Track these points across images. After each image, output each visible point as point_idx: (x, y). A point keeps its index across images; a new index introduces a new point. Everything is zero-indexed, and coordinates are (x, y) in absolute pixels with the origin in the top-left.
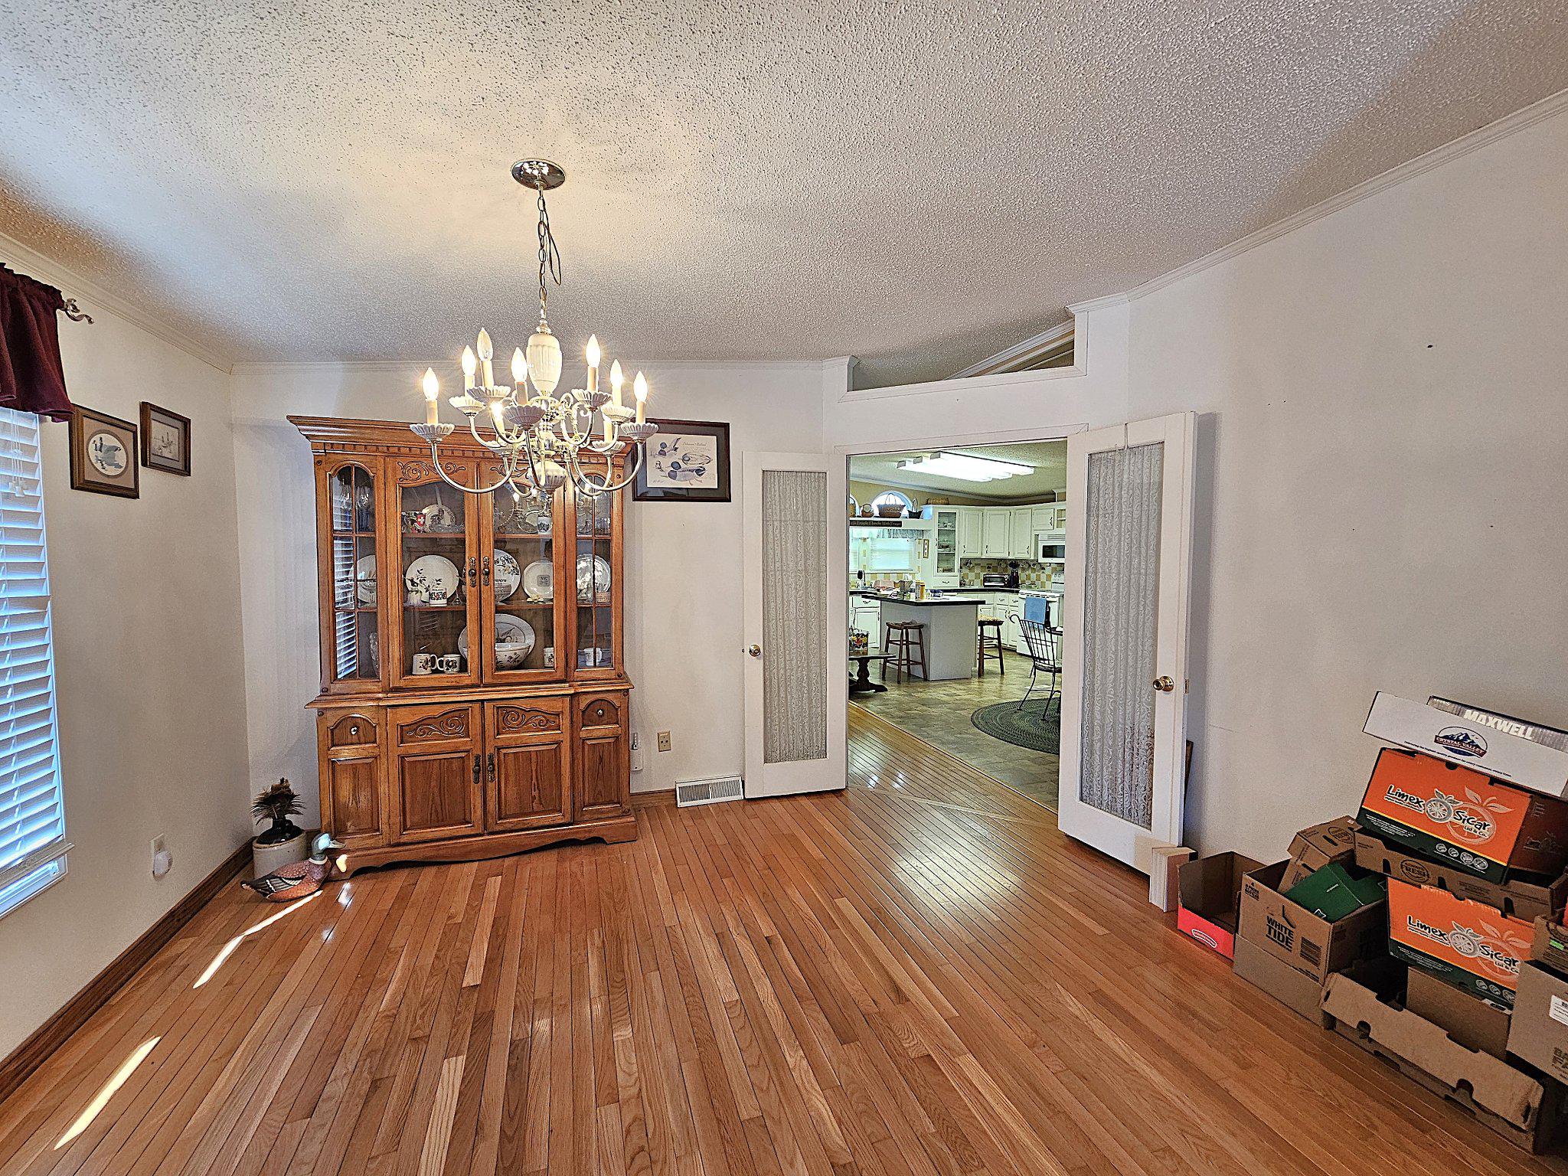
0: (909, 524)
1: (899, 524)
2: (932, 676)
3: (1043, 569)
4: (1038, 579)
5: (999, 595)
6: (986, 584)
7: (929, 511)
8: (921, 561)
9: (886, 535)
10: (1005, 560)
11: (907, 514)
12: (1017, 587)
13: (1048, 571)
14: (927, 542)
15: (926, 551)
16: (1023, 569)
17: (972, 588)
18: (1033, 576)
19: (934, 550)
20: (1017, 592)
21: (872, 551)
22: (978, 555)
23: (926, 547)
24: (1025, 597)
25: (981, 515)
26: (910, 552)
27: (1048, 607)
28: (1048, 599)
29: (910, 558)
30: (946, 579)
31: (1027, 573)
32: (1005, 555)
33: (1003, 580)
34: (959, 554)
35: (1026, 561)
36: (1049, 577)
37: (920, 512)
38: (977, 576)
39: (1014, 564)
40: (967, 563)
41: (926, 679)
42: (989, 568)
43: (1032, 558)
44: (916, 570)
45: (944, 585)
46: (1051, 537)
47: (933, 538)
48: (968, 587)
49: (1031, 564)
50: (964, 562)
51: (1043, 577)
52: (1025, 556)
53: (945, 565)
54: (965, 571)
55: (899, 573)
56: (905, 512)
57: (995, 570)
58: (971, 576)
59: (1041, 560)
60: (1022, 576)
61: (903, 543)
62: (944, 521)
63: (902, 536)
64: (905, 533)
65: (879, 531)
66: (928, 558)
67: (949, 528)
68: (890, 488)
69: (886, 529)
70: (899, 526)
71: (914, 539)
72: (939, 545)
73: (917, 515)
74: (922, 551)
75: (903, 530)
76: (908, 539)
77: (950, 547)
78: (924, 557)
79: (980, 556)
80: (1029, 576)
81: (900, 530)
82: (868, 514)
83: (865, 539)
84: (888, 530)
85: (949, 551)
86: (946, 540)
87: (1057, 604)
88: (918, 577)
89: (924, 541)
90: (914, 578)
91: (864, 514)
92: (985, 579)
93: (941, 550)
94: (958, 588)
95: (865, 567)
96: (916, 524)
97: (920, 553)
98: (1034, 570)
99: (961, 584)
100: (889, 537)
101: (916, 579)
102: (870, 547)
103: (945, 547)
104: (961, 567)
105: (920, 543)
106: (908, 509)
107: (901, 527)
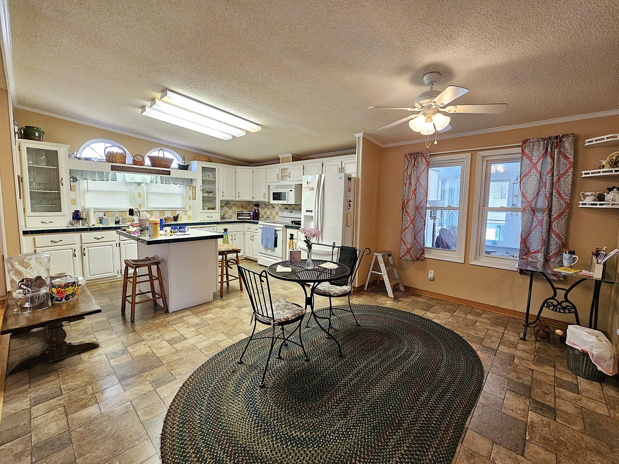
0: (176, 173)
1: (169, 173)
2: (172, 307)
3: (274, 208)
4: (271, 214)
5: (247, 225)
6: (238, 218)
7: (196, 166)
8: (191, 202)
9: (159, 180)
10: (251, 202)
11: (177, 166)
12: (258, 219)
13: (277, 209)
14: (194, 188)
15: (194, 195)
16: (262, 208)
17: (231, 220)
18: (268, 212)
19: (199, 195)
20: (257, 223)
21: (148, 193)
23: (194, 191)
24: (261, 226)
25: (234, 171)
26: (182, 195)
27: (276, 234)
28: (276, 229)
29: (183, 199)
30: (210, 215)
31: (265, 210)
32: (250, 199)
33: (249, 215)
34: (219, 198)
35: (264, 203)
36: (277, 213)
37: (188, 166)
38: (234, 213)
39: (257, 205)
40: (226, 204)
41: (167, 312)
42: (242, 207)
43: (267, 201)
44: (187, 208)
45: (208, 219)
46: (277, 187)
47: (198, 184)
48: (226, 220)
49: (267, 204)
50: (224, 203)
51: (274, 213)
52: (263, 200)
53: (211, 205)
54: (226, 209)
55: (173, 210)
56: (175, 165)
57: (245, 208)
58: (230, 212)
59: (272, 202)
60: (262, 212)
61: (177, 189)
62: (207, 173)
63: (172, 182)
64: (176, 181)
65: (153, 176)
66: (195, 199)
67: (211, 179)
68: (162, 146)
69: (159, 176)
70: (170, 175)
71: (185, 186)
72: (203, 191)
73: (185, 168)
74: (191, 194)
75: (174, 178)
76: (179, 185)
77: (211, 192)
78: (193, 199)
79: (234, 199)
80: (265, 213)
81: (171, 178)
82: (139, 163)
83: (139, 184)
84: (160, 177)
85: (211, 195)
86: (208, 187)
87: (281, 232)
88: (190, 213)
89: (191, 187)
90: (186, 214)
91: (135, 162)
92: (239, 215)
93: (206, 195)
94: (220, 221)
95: (140, 206)
96: (184, 174)
97: (190, 196)
98: (269, 209)
99: (222, 218)
100: (162, 183)
101: (188, 215)
102: (145, 190)
103: (208, 192)
104: (221, 207)
105: (190, 189)
106: (178, 163)
107: (172, 175)
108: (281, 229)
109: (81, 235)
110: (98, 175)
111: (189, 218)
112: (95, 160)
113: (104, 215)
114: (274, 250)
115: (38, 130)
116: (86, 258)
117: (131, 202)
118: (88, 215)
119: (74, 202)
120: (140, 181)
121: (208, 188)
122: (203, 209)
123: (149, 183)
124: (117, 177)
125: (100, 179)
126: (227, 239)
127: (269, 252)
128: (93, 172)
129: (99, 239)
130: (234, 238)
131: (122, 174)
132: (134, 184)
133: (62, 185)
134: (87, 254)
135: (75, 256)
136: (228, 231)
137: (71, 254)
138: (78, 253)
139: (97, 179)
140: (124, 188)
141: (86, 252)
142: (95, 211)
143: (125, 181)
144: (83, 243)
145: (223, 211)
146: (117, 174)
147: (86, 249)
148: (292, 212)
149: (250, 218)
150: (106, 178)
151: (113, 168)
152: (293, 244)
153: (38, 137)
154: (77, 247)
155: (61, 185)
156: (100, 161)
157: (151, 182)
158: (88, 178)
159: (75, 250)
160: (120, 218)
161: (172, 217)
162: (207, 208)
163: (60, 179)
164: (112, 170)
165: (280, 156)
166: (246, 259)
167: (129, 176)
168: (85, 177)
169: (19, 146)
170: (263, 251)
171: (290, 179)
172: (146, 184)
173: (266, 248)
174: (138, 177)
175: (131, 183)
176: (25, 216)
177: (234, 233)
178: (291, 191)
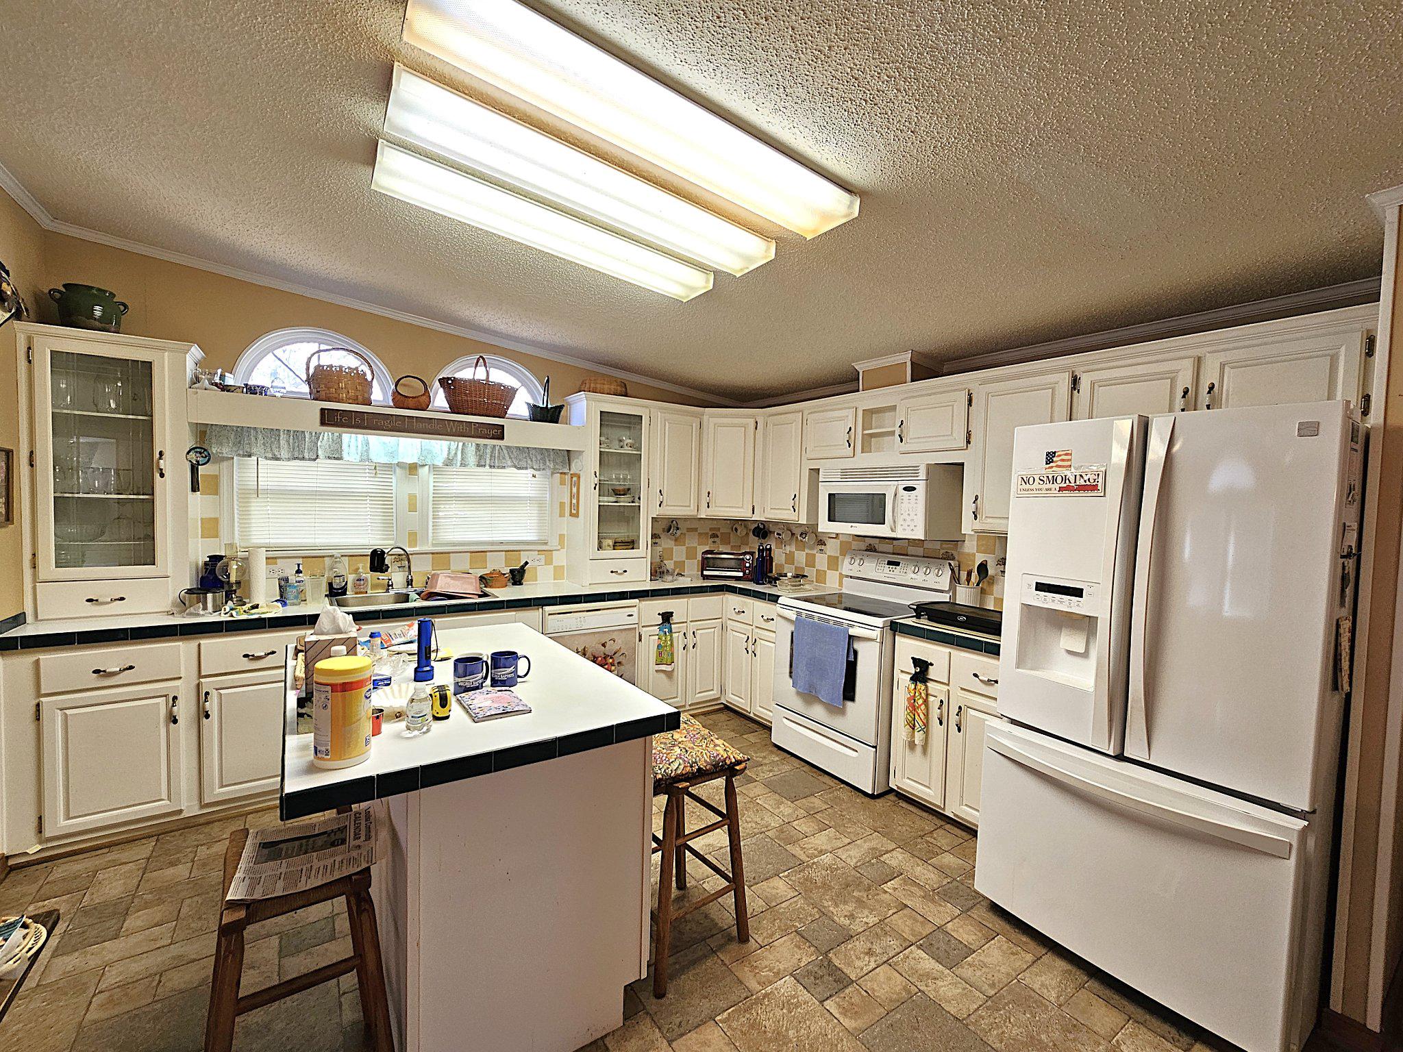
1: (498, 433)
3: (822, 543)
4: (811, 562)
5: (733, 600)
6: (705, 573)
7: (584, 409)
8: (566, 524)
9: (472, 459)
10: (744, 522)
11: (525, 412)
13: (832, 548)
14: (576, 479)
15: (574, 501)
16: (781, 542)
17: (682, 583)
18: (801, 557)
19: (590, 501)
20: (773, 599)
21: (435, 496)
22: (690, 511)
23: (575, 490)
24: (792, 615)
25: (695, 425)
26: (539, 503)
27: (851, 652)
30: (619, 565)
31: (788, 549)
32: (743, 513)
33: (740, 565)
34: (649, 509)
35: (788, 527)
36: (834, 563)
37: (559, 408)
38: (691, 554)
39: (762, 530)
40: (668, 527)
42: (713, 538)
43: (803, 521)
44: (554, 543)
45: (615, 578)
46: (846, 474)
47: (588, 467)
48: (668, 583)
49: (798, 531)
50: (662, 525)
51: (821, 561)
52: (787, 515)
53: (622, 533)
54: (666, 543)
55: (511, 550)
56: (519, 407)
57: (726, 541)
58: (679, 553)
59: (822, 525)
60: (779, 556)
62: (615, 433)
63: (509, 463)
64: (524, 457)
65: (453, 445)
66: (577, 515)
67: (627, 450)
68: (483, 350)
69: (471, 443)
70: (502, 438)
71: (548, 472)
72: (602, 488)
73: (547, 415)
74: (567, 500)
75: (518, 448)
76: (530, 472)
77: (626, 492)
78: (571, 515)
79: (695, 513)
80: (790, 558)
81: (508, 447)
82: (411, 402)
83: (413, 468)
84: (474, 448)
85: (624, 501)
86: (618, 476)
87: (876, 646)
88: (560, 558)
89: (567, 477)
90: (549, 562)
91: (400, 400)
92: (706, 564)
93: (609, 500)
94: (648, 586)
95: (413, 538)
96: (548, 436)
97: (562, 505)
98: (801, 546)
99: (657, 572)
100: (479, 465)
101: (554, 564)
102: (431, 488)
103: (616, 493)
104: (654, 536)
105: (563, 483)
106: (532, 402)
107: (510, 439)
108: (875, 634)
109: (199, 645)
110: (288, 442)
111: (558, 573)
112: (278, 395)
113: (299, 572)
114: (842, 712)
115: (103, 296)
116: (211, 726)
117: (387, 526)
118: (245, 569)
119: (211, 528)
120: (415, 461)
121: (618, 479)
122: (600, 547)
123: (441, 465)
124: (345, 446)
125: (296, 455)
126: (672, 645)
127: (818, 712)
128: (274, 433)
129: (260, 658)
130: (690, 640)
131: (360, 437)
132: (398, 470)
133: (162, 475)
134: (214, 714)
135: (175, 721)
136: (675, 619)
137: (163, 711)
138: (185, 710)
139: (284, 453)
140: (363, 483)
141: (212, 706)
142: (271, 554)
143: (369, 460)
144: (203, 674)
145: (660, 549)
146: (346, 437)
147: (214, 695)
148: (897, 564)
149: (741, 574)
150: (310, 450)
151: (328, 418)
152: (926, 702)
153: (101, 319)
154: (184, 690)
155: (157, 475)
156: (297, 397)
157: (449, 462)
158: (254, 450)
159: (175, 698)
160: (351, 578)
161: (506, 570)
162: (611, 542)
163: (157, 455)
164: (323, 423)
165: (861, 367)
166: (727, 708)
167: (381, 445)
168: (247, 448)
169: (29, 348)
170: (797, 703)
171: (904, 447)
172: (434, 468)
173: (809, 695)
174: (408, 447)
175: (389, 467)
176: (35, 580)
177: (692, 627)
178: (906, 489)
